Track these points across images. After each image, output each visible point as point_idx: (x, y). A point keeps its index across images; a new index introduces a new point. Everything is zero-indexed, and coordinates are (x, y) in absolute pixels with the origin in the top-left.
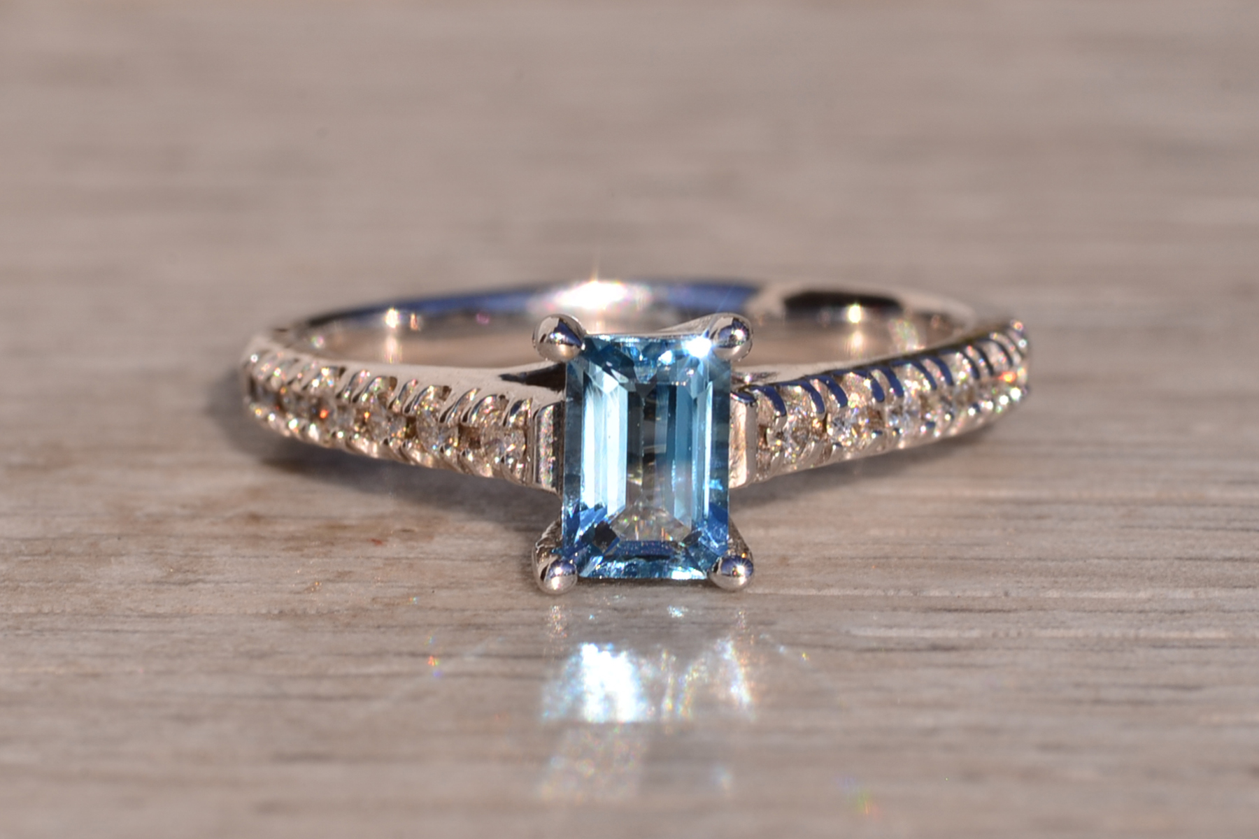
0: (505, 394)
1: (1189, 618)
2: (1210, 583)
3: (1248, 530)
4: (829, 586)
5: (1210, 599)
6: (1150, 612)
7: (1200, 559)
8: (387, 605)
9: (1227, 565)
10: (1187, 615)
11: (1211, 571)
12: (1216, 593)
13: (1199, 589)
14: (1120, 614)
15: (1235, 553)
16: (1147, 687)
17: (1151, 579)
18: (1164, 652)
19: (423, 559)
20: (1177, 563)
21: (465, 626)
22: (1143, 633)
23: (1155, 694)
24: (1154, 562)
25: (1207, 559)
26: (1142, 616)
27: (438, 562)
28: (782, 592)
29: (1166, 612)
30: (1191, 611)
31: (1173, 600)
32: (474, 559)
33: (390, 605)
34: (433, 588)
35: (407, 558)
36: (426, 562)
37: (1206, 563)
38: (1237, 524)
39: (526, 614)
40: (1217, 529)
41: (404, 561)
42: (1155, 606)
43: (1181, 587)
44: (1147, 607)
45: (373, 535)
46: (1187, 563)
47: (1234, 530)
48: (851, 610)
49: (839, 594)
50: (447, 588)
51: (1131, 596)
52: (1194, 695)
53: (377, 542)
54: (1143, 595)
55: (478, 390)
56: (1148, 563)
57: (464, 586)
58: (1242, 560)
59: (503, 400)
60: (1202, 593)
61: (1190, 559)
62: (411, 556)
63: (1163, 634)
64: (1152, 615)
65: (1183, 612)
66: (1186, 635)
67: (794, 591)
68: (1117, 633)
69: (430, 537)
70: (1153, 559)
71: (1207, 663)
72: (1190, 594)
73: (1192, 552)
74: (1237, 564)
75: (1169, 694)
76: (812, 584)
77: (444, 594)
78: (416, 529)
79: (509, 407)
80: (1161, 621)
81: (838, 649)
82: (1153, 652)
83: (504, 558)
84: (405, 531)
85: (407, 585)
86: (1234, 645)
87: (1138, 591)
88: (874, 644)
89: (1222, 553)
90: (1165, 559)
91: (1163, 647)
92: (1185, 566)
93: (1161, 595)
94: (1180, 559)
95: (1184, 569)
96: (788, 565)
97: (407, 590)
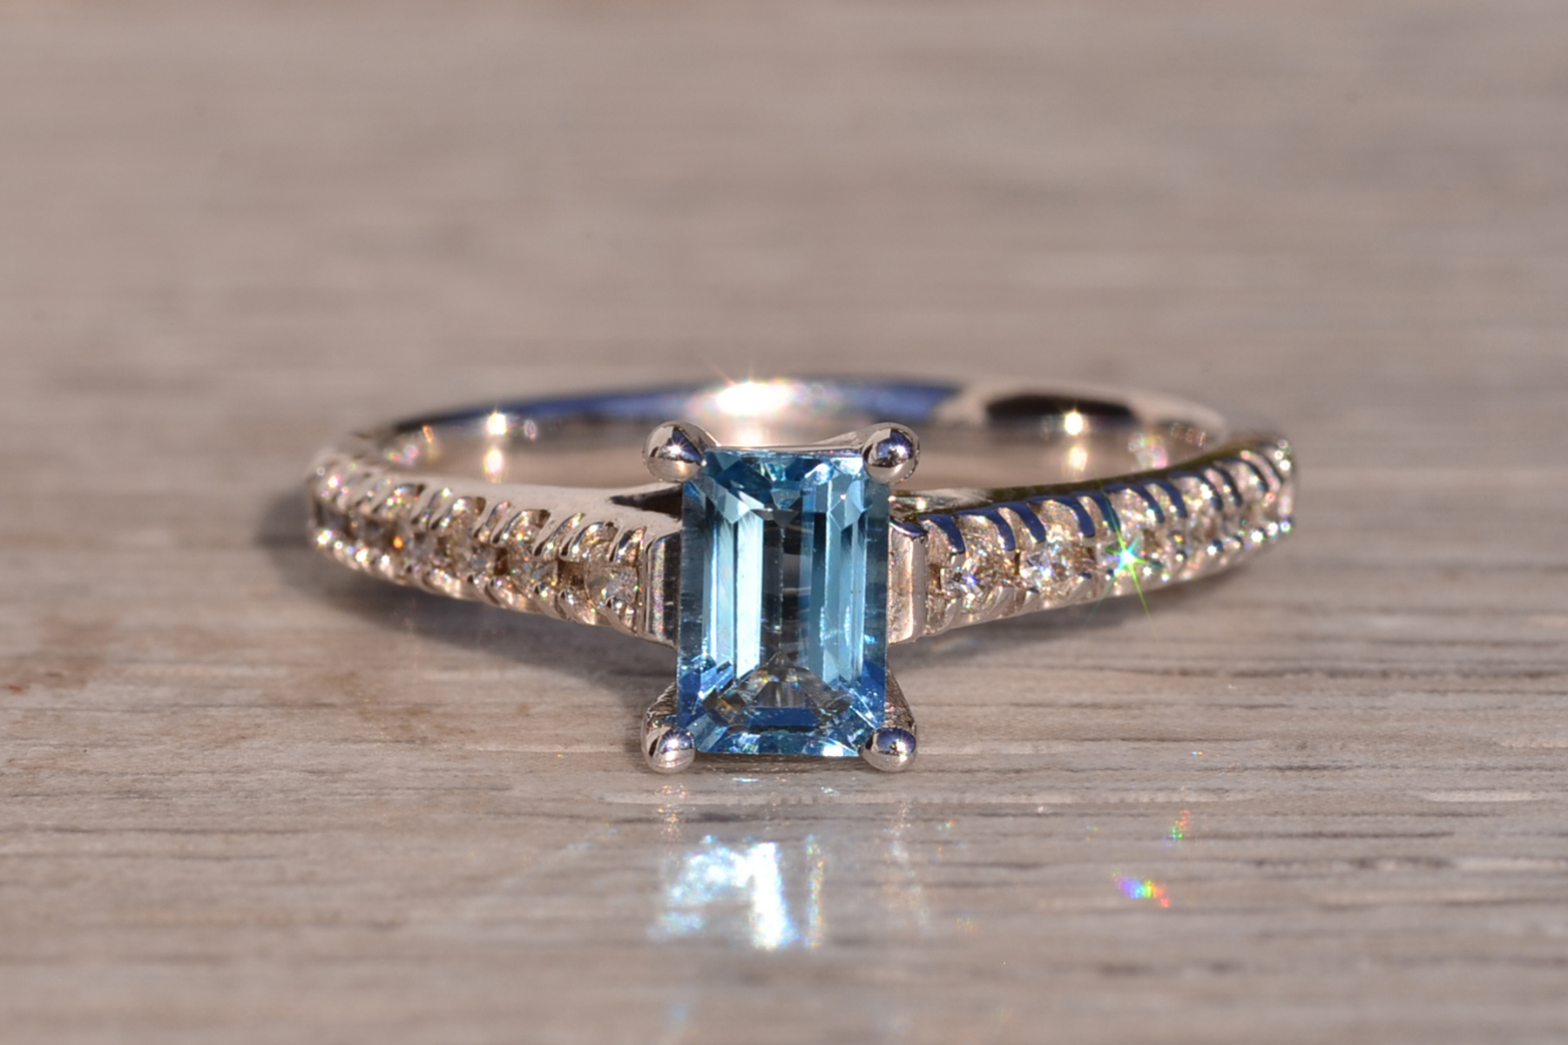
0: (613, 521)
1: (1026, 778)
2: (1055, 735)
3: (1101, 669)
4: (579, 741)
5: (1053, 755)
6: (978, 771)
7: (1041, 705)
8: (26, 768)
9: (1075, 713)
10: (1025, 775)
11: (1053, 719)
12: (1061, 748)
13: (1040, 742)
14: (940, 774)
15: (1085, 697)
16: (972, 865)
17: (980, 730)
18: (995, 821)
19: (74, 710)
20: (1012, 710)
21: (125, 793)
22: (969, 798)
23: (985, 874)
24: (985, 710)
25: (1050, 705)
26: (968, 777)
27: (92, 713)
28: (520, 749)
29: (998, 771)
30: (1032, 770)
31: (1007, 757)
32: (137, 709)
33: (33, 770)
34: (85, 746)
35: (53, 709)
36: (78, 713)
37: (1050, 710)
38: (1088, 662)
39: (200, 778)
40: (1064, 667)
41: (50, 713)
42: (986, 764)
43: (1017, 741)
44: (974, 766)
45: (11, 680)
46: (1025, 709)
47: (1085, 668)
48: (605, 770)
49: (591, 751)
50: (103, 746)
51: (954, 751)
52: (1031, 875)
53: (16, 689)
54: (968, 750)
55: (583, 515)
56: (977, 711)
57: (123, 743)
58: (1095, 706)
59: (611, 528)
60: (1044, 748)
61: (1031, 705)
62: (59, 706)
63: (994, 800)
64: (981, 775)
65: (1018, 771)
66: (1023, 800)
67: (536, 748)
68: (937, 799)
69: (82, 682)
70: (982, 705)
71: (1049, 835)
72: (1028, 749)
73: (1031, 697)
74: (1088, 711)
75: (1003, 873)
76: (557, 739)
77: (98, 753)
78: (66, 673)
79: (618, 538)
80: (991, 783)
81: (589, 819)
82: (982, 821)
83: (175, 708)
84: (51, 675)
85: (51, 742)
86: (1081, 811)
87: (964, 745)
88: (632, 814)
89: (1068, 697)
90: (998, 705)
91: (993, 815)
92: (1022, 714)
93: (993, 750)
94: (1017, 705)
95: (1020, 718)
96: (528, 715)
97: (52, 749)
